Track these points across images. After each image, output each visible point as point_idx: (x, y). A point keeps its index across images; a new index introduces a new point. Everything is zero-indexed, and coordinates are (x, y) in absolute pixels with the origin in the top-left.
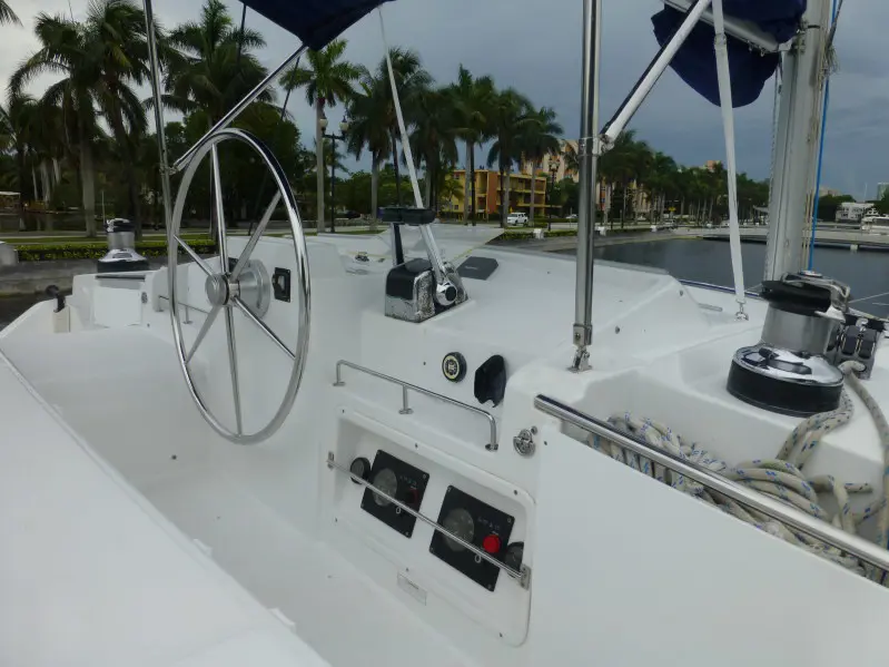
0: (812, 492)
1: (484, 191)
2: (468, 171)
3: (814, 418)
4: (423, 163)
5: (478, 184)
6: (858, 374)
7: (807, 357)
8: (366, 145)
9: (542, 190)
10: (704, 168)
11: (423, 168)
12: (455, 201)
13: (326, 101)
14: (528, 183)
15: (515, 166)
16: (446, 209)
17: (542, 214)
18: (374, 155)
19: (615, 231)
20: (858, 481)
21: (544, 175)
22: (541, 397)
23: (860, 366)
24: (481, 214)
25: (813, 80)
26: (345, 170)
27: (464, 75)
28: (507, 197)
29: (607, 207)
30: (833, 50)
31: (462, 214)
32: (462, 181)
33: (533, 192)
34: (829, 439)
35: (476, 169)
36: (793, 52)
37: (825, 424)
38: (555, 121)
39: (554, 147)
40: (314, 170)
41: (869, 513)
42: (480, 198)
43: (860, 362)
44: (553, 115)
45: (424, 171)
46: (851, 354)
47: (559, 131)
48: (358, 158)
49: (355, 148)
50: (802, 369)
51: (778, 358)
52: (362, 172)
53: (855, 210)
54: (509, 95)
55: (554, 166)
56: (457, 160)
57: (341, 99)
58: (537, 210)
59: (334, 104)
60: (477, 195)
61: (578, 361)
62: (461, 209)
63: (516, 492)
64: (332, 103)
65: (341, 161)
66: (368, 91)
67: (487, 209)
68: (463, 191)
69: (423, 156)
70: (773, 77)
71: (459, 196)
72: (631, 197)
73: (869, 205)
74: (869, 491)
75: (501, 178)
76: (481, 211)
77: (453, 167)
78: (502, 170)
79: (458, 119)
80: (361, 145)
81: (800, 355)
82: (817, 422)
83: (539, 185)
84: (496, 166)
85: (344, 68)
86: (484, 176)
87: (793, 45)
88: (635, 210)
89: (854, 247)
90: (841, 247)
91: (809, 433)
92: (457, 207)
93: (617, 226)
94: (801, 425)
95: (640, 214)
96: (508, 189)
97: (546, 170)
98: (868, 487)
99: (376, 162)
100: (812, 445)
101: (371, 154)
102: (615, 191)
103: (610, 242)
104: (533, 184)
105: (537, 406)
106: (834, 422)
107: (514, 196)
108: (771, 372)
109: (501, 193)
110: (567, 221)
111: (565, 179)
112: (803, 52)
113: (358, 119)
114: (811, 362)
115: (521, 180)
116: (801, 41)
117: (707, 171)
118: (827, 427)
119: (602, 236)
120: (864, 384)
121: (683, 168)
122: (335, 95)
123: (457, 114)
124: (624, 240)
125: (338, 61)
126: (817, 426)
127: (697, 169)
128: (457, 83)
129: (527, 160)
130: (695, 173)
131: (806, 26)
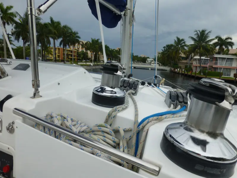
0: (113, 133)
1: (59, 53)
2: (54, 48)
3: (115, 108)
4: (40, 45)
5: (57, 51)
6: (133, 94)
7: (114, 88)
8: (21, 38)
9: (76, 53)
10: (116, 49)
11: (40, 46)
12: (50, 56)
13: (6, 23)
14: (71, 51)
15: (68, 47)
16: (48, 58)
17: (76, 60)
18: (24, 41)
19: (95, 65)
20: (128, 127)
21: (76, 49)
22: (16, 109)
23: (134, 92)
24: (59, 60)
25: (130, 23)
26: (14, 45)
27: (52, 20)
28: (66, 55)
29: (93, 59)
30: (134, 16)
31: (52, 59)
32: (52, 50)
33: (73, 54)
34: (120, 114)
35: (56, 47)
36: (124, 15)
37: (118, 110)
38: (78, 35)
39: (78, 42)
40: (3, 45)
41: (131, 137)
42: (58, 55)
43: (134, 91)
44: (78, 33)
45: (40, 47)
46: (131, 88)
47: (79, 38)
48: (18, 42)
49: (17, 39)
50: (113, 92)
51: (106, 90)
52: (20, 46)
53: (150, 60)
54: (65, 27)
55: (78, 47)
56: (50, 44)
57: (11, 23)
58: (74, 59)
59: (9, 25)
60: (57, 54)
61: (35, 94)
62: (52, 58)
63: (9, 148)
64: (8, 24)
65: (13, 42)
66: (21, 22)
67: (60, 59)
68: (53, 53)
69: (40, 42)
70: (120, 21)
71: (52, 54)
72: (99, 56)
73: (153, 59)
74: (131, 130)
75: (64, 50)
76: (59, 59)
77: (50, 46)
78: (64, 48)
79: (50, 32)
80: (19, 38)
81: (112, 88)
82: (116, 109)
83: (75, 52)
84: (62, 46)
85: (12, 14)
86: (59, 49)
87: (125, 13)
88: (100, 60)
89: (150, 69)
90: (147, 69)
91: (113, 113)
92: (51, 58)
93: (96, 63)
94: (111, 111)
95: (101, 61)
96: (66, 53)
97: (76, 48)
98: (130, 129)
99: (24, 43)
100: (114, 117)
101: (23, 40)
102: (95, 55)
103: (94, 67)
104: (73, 52)
105: (14, 112)
106: (121, 109)
107: (68, 55)
108: (104, 94)
109: (64, 54)
110: (83, 62)
111: (82, 51)
112: (127, 15)
113: (18, 30)
114: (115, 90)
115: (69, 51)
116: (126, 13)
117: (117, 50)
118: (119, 111)
119: (92, 66)
120: (134, 97)
121: (111, 49)
122: (9, 22)
123: (50, 30)
124: (97, 67)
125: (10, 11)
126: (115, 110)
127: (115, 49)
128: (50, 22)
129: (71, 45)
130: (114, 50)
131: (127, 9)
